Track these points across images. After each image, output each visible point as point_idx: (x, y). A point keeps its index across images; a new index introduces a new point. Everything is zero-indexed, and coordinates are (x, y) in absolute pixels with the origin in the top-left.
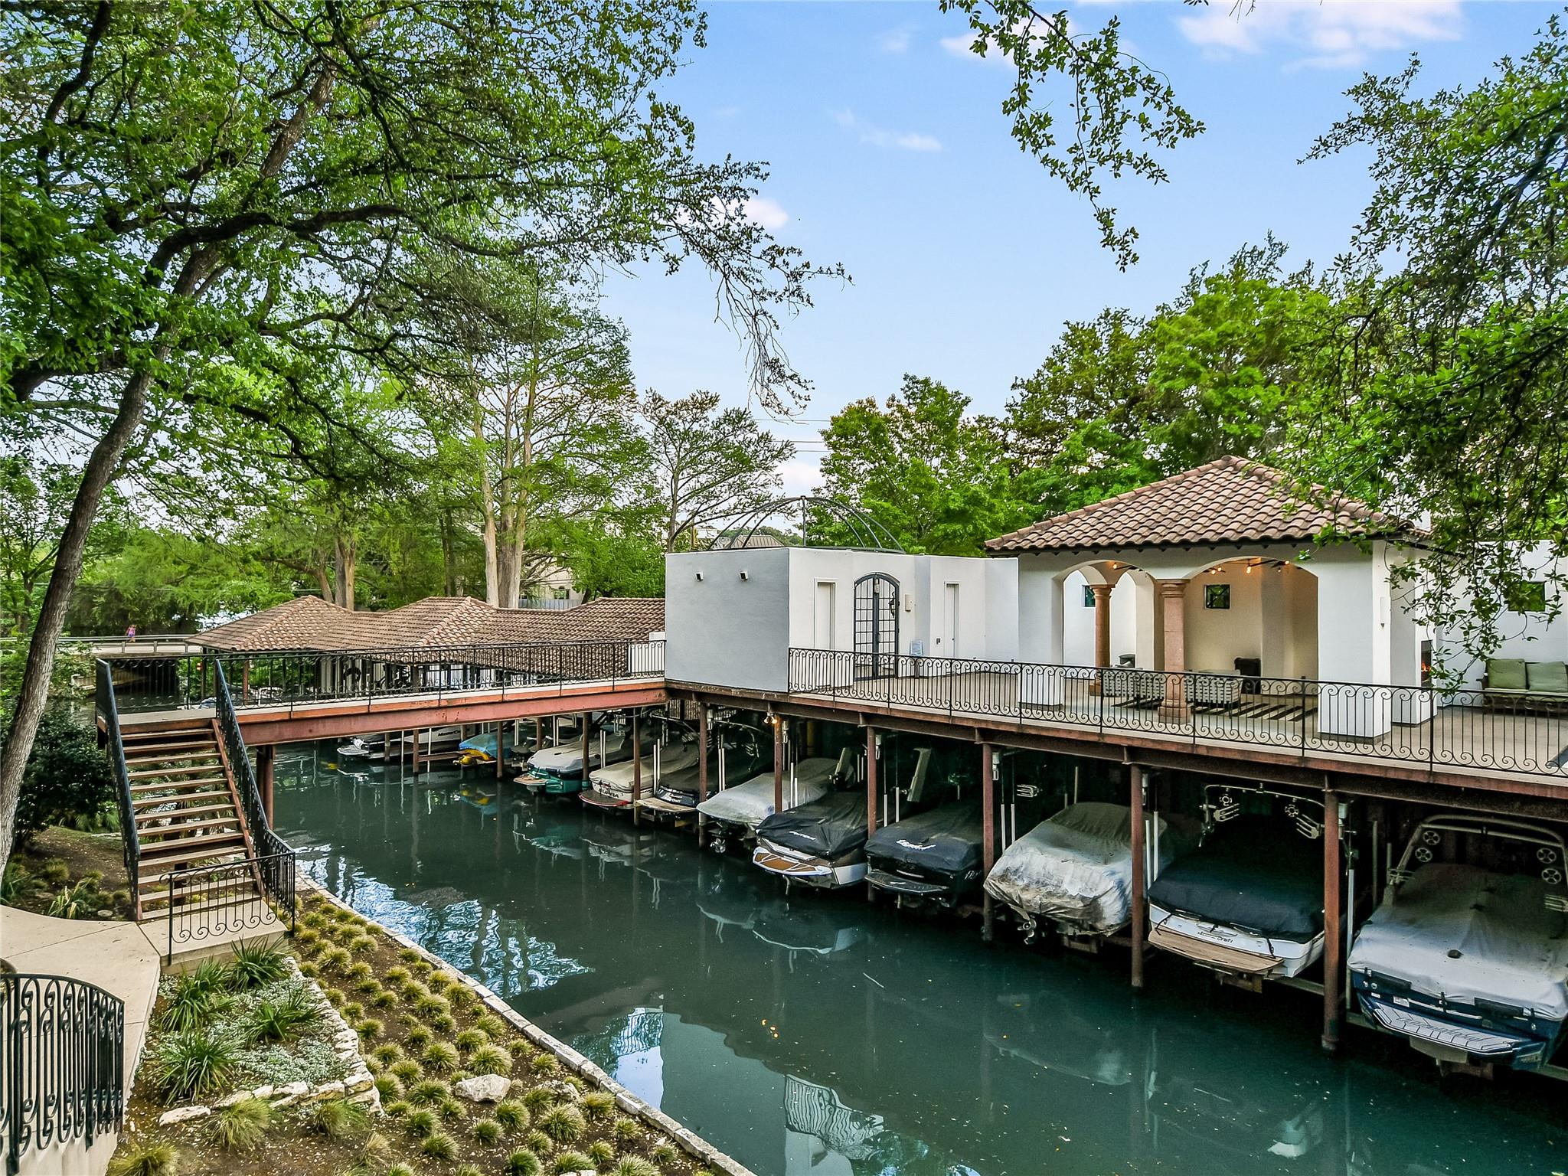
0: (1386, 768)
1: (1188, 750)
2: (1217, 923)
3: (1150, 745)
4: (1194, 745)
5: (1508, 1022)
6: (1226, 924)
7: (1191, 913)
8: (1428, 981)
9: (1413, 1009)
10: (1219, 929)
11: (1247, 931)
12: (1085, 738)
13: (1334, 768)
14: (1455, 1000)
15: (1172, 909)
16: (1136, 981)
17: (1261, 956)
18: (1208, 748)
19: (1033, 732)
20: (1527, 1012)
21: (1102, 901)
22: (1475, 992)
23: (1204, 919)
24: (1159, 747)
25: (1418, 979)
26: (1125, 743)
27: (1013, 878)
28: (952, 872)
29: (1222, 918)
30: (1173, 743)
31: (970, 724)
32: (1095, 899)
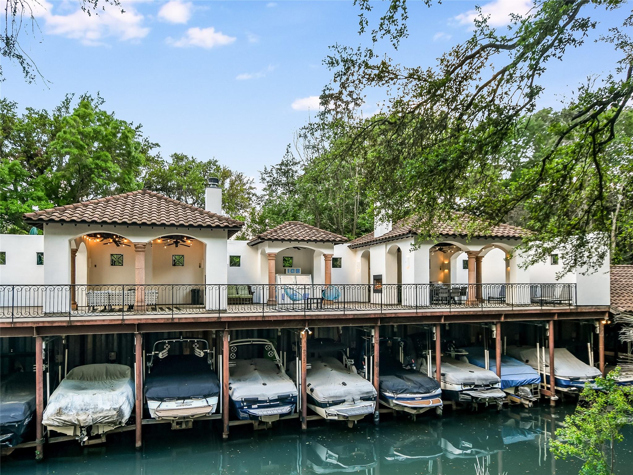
0: (249, 317)
1: (170, 321)
2: (184, 398)
3: (151, 322)
4: (173, 319)
5: (287, 401)
6: (189, 398)
7: (171, 398)
8: (263, 395)
9: (259, 407)
10: (186, 401)
11: (198, 398)
12: (113, 323)
13: (231, 320)
14: (272, 399)
15: (161, 399)
16: (138, 444)
17: (205, 407)
18: (179, 319)
19: (79, 324)
20: (291, 395)
21: (123, 408)
22: (278, 394)
23: (179, 399)
24: (155, 322)
25: (259, 395)
26: (136, 322)
27: (66, 412)
28: (17, 422)
29: (186, 396)
30: (162, 319)
31: (29, 325)
32: (121, 406)
